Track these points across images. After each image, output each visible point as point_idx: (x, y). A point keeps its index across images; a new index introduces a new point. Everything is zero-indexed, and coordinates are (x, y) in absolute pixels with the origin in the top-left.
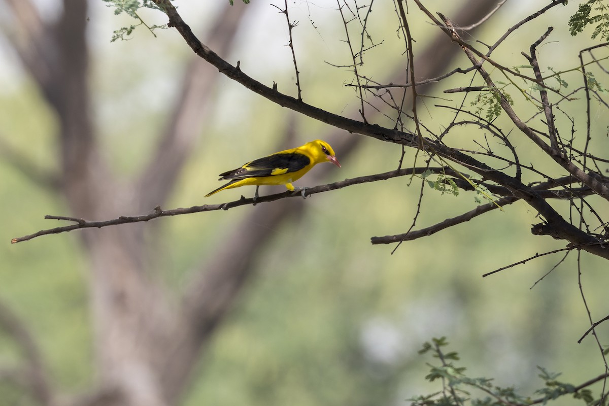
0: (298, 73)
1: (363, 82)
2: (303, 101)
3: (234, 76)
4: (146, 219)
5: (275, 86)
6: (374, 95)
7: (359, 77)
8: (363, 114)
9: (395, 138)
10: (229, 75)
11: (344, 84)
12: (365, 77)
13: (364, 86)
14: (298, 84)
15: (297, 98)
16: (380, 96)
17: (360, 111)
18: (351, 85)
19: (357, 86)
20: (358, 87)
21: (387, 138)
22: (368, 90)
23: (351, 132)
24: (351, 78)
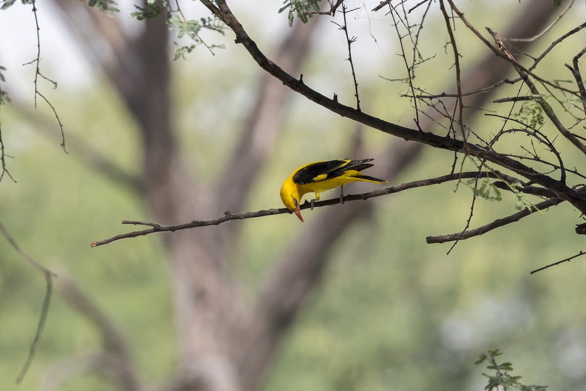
0: (356, 85)
1: (418, 93)
2: (362, 111)
3: (298, 88)
4: (217, 223)
5: (336, 97)
6: (428, 105)
7: (414, 89)
8: (417, 123)
9: (447, 145)
10: (292, 88)
11: (400, 95)
12: (419, 89)
13: (418, 97)
14: (357, 96)
15: (356, 108)
16: (433, 106)
17: (415, 120)
18: (406, 96)
19: (411, 97)
20: (413, 98)
21: (440, 145)
22: (422, 100)
23: (407, 140)
24: (406, 90)
